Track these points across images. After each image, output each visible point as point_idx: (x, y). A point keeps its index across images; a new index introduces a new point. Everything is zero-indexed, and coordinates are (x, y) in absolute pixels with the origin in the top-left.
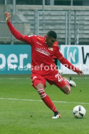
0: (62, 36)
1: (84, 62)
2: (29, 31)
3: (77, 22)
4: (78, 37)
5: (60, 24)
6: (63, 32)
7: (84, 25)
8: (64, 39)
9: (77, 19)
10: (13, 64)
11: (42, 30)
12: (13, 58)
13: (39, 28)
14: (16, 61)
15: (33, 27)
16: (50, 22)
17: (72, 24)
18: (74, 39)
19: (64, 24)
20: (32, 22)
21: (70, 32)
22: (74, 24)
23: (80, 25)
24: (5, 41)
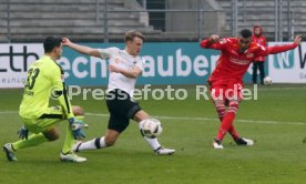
0: (270, 30)
1: (302, 66)
2: (223, 22)
3: (291, 10)
4: (293, 30)
5: (268, 12)
6: (271, 23)
7: (301, 13)
8: (274, 33)
9: (291, 4)
10: (201, 69)
11: (242, 21)
12: (201, 62)
13: (238, 18)
14: (206, 65)
15: (229, 18)
16: (253, 9)
17: (284, 12)
18: (287, 33)
19: (273, 13)
20: (227, 10)
21: (282, 23)
22: (287, 13)
23: (296, 13)
24: (191, 38)
